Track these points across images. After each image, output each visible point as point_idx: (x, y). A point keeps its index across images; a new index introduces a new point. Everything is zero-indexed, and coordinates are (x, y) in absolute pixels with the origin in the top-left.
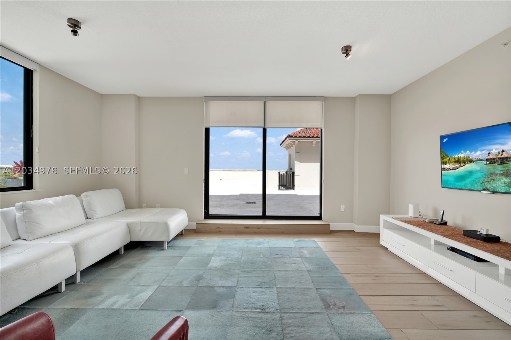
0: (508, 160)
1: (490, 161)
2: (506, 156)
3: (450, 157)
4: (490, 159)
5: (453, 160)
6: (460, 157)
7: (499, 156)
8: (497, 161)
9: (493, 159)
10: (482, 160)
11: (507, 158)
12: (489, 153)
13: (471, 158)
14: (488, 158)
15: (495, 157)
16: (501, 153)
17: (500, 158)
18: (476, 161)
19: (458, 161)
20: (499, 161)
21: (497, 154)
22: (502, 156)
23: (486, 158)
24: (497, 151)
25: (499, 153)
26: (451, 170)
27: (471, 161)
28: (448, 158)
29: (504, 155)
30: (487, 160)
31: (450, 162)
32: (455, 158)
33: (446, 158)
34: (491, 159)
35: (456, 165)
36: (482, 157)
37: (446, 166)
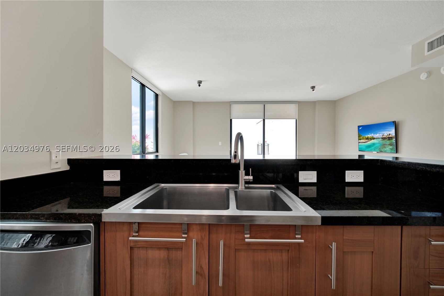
0: (392, 138)
1: (384, 139)
2: (391, 136)
5: (365, 138)
6: (369, 137)
7: (388, 136)
8: (387, 138)
9: (385, 138)
10: (380, 138)
11: (391, 137)
12: (383, 135)
13: (374, 137)
14: (383, 137)
15: (386, 137)
16: (389, 135)
17: (388, 138)
18: (377, 138)
19: (367, 139)
20: (388, 139)
21: (387, 135)
22: (389, 136)
24: (387, 134)
25: (388, 135)
26: (363, 143)
27: (374, 139)
28: (362, 137)
29: (390, 136)
30: (382, 138)
31: (363, 139)
32: (366, 137)
34: (384, 138)
35: (366, 141)
36: (380, 137)
37: (361, 141)
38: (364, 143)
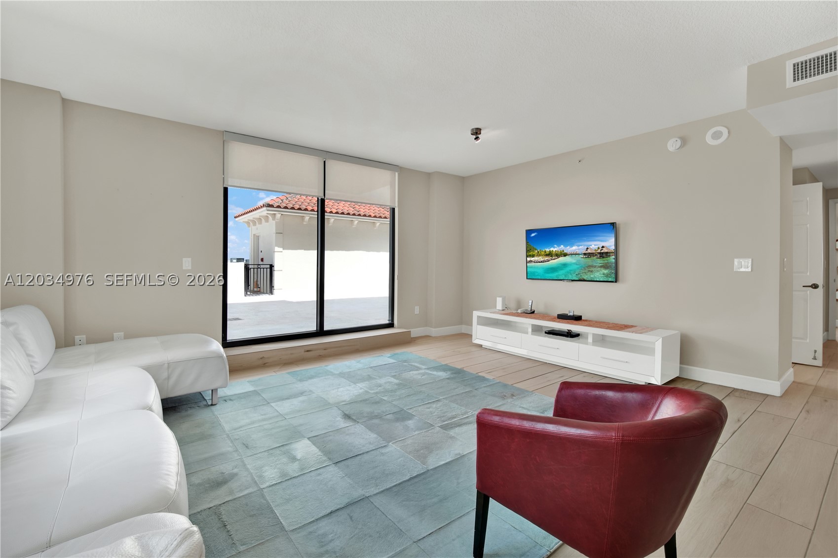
0: (609, 254)
1: (588, 255)
2: (606, 251)
3: (539, 250)
4: (588, 253)
5: (543, 253)
6: (552, 251)
7: (599, 251)
8: (597, 255)
9: (592, 253)
10: (579, 254)
11: (606, 253)
12: (587, 248)
13: (565, 252)
14: (586, 252)
15: (594, 252)
16: (601, 248)
17: (600, 253)
18: (572, 254)
19: (550, 254)
20: (599, 255)
21: (596, 249)
22: (602, 251)
23: (584, 252)
24: (597, 246)
25: (598, 248)
26: (539, 262)
27: (565, 255)
28: (536, 251)
29: (604, 250)
30: (585, 254)
31: (539, 255)
32: (545, 252)
33: (533, 251)
34: (590, 253)
35: (546, 258)
36: (578, 252)
37: (533, 258)
38: (542, 262)
